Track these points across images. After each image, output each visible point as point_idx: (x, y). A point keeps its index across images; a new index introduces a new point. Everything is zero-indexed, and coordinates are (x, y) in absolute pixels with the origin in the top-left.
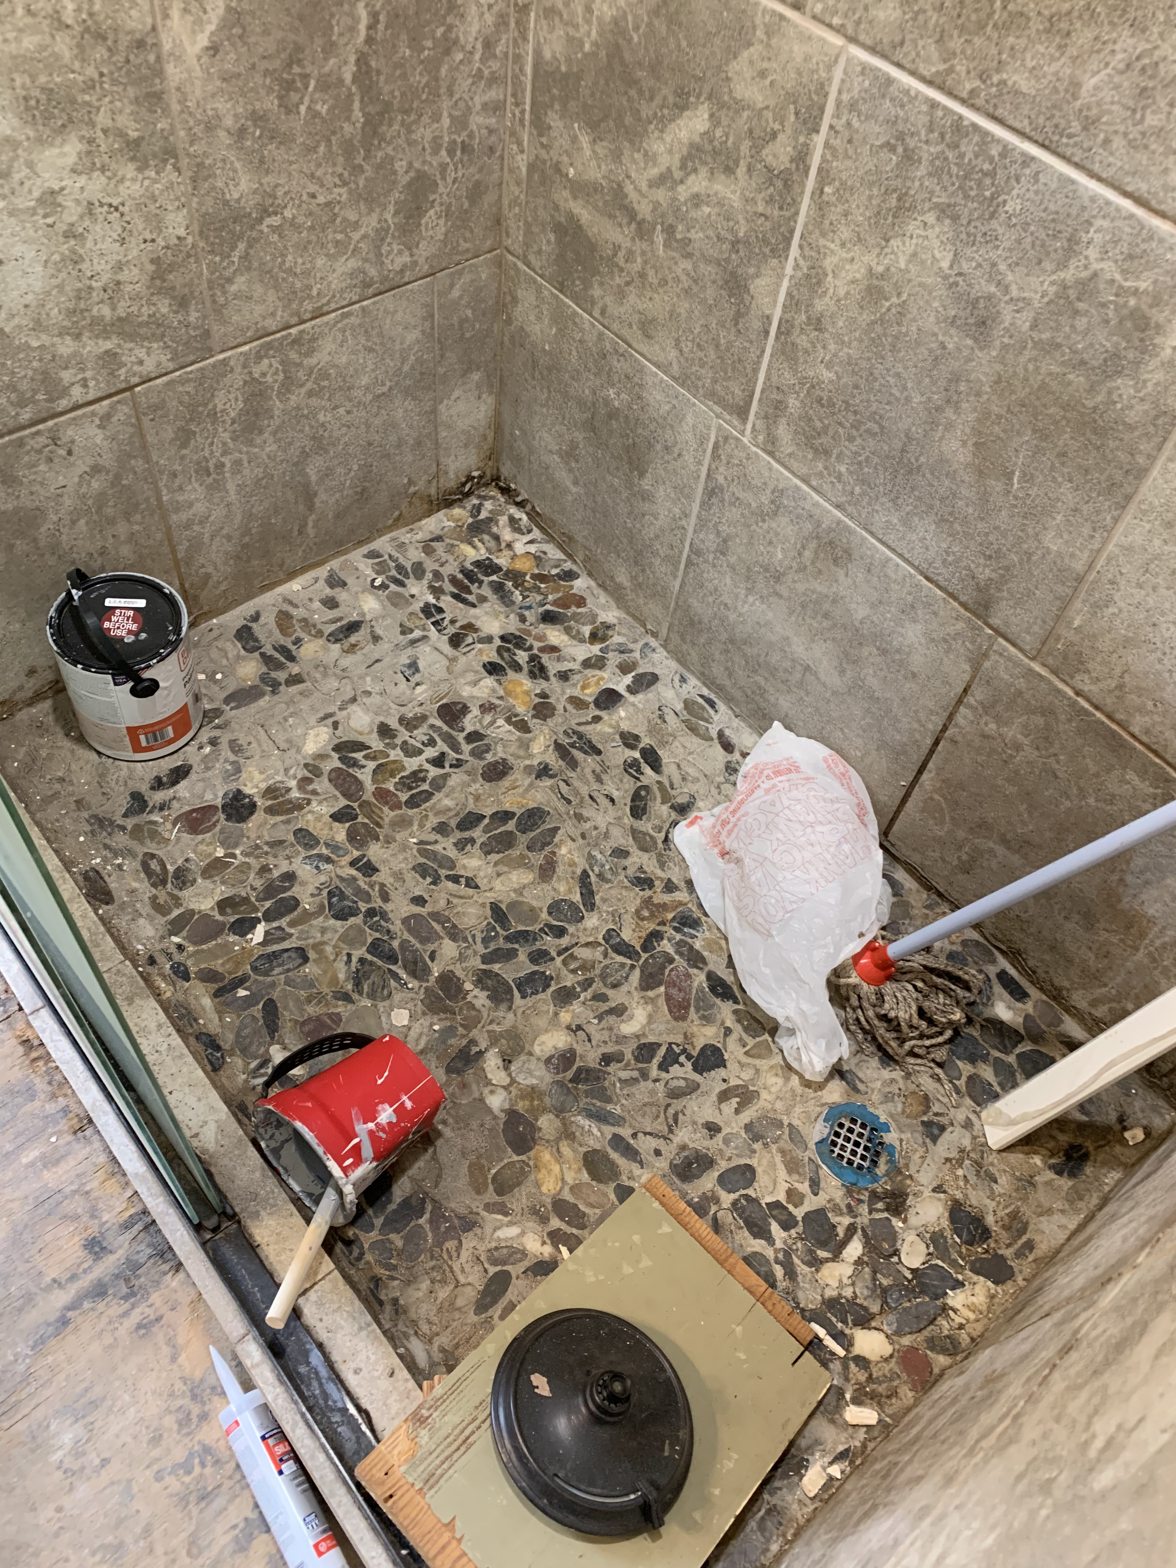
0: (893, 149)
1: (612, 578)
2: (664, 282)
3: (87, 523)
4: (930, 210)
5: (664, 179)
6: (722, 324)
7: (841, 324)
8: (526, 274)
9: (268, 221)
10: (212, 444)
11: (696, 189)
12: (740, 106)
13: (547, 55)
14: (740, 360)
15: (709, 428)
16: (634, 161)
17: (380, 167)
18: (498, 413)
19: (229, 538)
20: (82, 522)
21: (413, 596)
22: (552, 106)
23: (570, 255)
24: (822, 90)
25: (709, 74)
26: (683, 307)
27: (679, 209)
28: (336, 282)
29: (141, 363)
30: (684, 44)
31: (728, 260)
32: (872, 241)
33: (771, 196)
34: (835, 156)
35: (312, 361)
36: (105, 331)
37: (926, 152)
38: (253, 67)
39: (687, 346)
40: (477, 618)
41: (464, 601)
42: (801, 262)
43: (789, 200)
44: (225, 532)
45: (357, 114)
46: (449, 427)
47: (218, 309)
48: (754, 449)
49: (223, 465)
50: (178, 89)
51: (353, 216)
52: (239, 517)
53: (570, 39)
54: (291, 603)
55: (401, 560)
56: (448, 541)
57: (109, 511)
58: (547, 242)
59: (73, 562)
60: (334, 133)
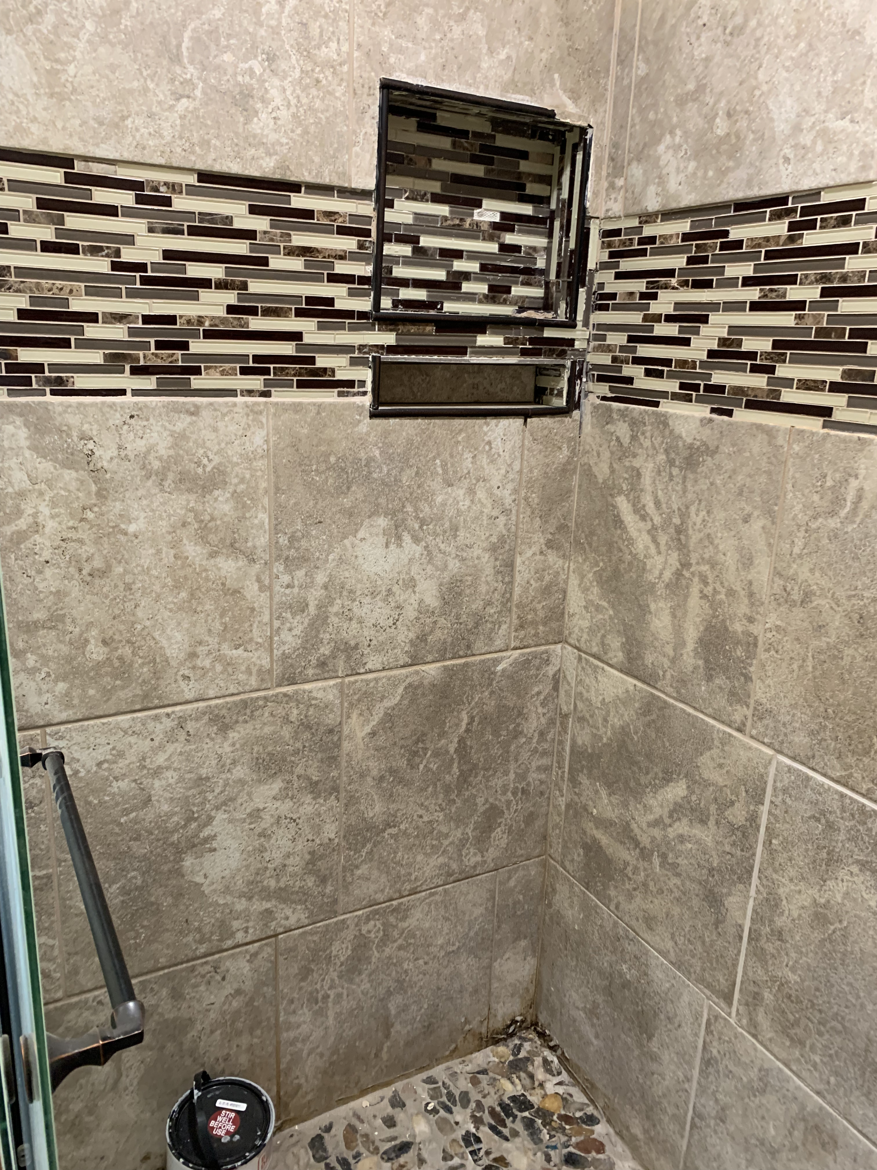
0: (818, 820)
1: (628, 1128)
2: (661, 891)
3: (221, 1034)
4: (853, 863)
5: (656, 823)
6: (705, 926)
7: (798, 938)
8: (562, 874)
9: (389, 831)
10: (323, 980)
11: (680, 831)
12: (707, 784)
13: (580, 742)
14: (722, 956)
15: (702, 1007)
16: (636, 809)
17: (465, 801)
18: (538, 973)
19: (322, 1055)
20: (219, 1032)
21: (457, 1123)
22: (582, 771)
23: (594, 865)
24: (762, 778)
25: (685, 762)
26: (676, 911)
27: (669, 843)
28: (428, 871)
29: (287, 918)
30: (667, 744)
31: (707, 881)
32: (812, 880)
33: (734, 841)
34: (778, 821)
35: (405, 924)
36: (269, 895)
37: (844, 825)
38: (395, 744)
39: (681, 940)
40: (509, 1152)
41: (499, 1133)
42: (761, 889)
43: (747, 845)
44: (319, 1050)
45: (455, 770)
46: (500, 980)
47: (346, 886)
48: (740, 1030)
49: (328, 996)
50: (348, 755)
51: (444, 829)
52: (333, 1038)
53: (594, 735)
54: (359, 1118)
55: (452, 1088)
56: (491, 1074)
57: (239, 1025)
58: (578, 854)
59: (203, 1065)
60: (439, 780)
